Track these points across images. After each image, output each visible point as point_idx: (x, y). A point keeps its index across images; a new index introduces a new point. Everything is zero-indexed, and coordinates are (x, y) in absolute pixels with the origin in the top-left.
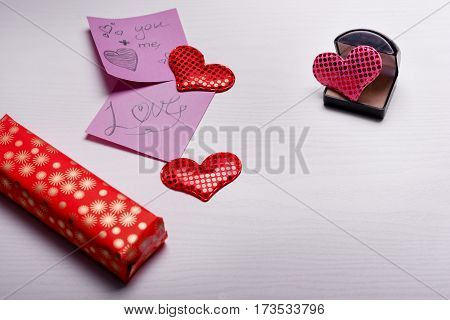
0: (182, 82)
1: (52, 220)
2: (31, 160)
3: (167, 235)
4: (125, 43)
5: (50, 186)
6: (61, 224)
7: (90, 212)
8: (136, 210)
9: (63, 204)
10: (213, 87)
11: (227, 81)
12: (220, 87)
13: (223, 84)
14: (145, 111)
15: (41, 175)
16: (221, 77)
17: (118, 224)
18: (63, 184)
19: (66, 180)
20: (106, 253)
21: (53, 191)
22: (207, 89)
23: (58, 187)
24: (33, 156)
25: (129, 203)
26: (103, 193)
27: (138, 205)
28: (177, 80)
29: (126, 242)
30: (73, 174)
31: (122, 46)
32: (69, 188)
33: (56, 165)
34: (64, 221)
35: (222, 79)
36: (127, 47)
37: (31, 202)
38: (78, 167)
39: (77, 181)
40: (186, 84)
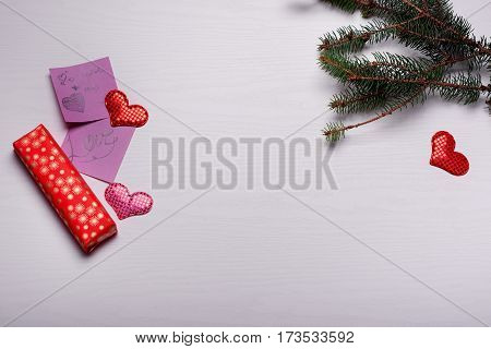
2: (48, 164)
4: (75, 88)
5: (55, 186)
7: (74, 211)
9: (60, 201)
15: (52, 177)
18: (63, 186)
21: (56, 190)
23: (60, 188)
24: (50, 161)
25: (100, 208)
29: (89, 236)
31: (73, 91)
32: (66, 190)
36: (77, 91)
39: (72, 186)
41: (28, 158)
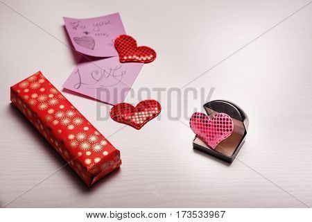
0: (123, 57)
1: (51, 140)
2: (47, 101)
3: (121, 163)
4: (87, 33)
5: (55, 119)
6: (57, 144)
7: (75, 139)
8: (104, 143)
9: (60, 131)
10: (142, 60)
11: (152, 56)
12: (147, 60)
13: (149, 58)
14: (99, 74)
15: (51, 111)
16: (148, 54)
17: (91, 150)
18: (63, 119)
19: (66, 117)
20: (79, 166)
21: (56, 122)
22: (139, 61)
23: (59, 120)
24: (49, 99)
25: (101, 137)
26: (86, 128)
27: (106, 140)
28: (120, 56)
29: (93, 161)
30: (71, 114)
31: (85, 35)
32: (66, 121)
33: (62, 107)
34: (58, 142)
35: (149, 55)
36: (88, 35)
37: (42, 127)
38: (75, 110)
39: (72, 119)
40: (125, 58)
41: (26, 97)
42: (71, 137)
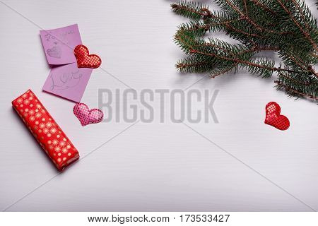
2: (34, 115)
5: (39, 128)
7: (52, 144)
9: (43, 138)
15: (37, 123)
18: (44, 129)
19: (46, 127)
21: (40, 131)
24: (36, 113)
26: (58, 136)
29: (62, 160)
32: (46, 131)
33: (44, 119)
38: (53, 121)
39: (50, 129)
41: (22, 111)
42: (49, 142)
